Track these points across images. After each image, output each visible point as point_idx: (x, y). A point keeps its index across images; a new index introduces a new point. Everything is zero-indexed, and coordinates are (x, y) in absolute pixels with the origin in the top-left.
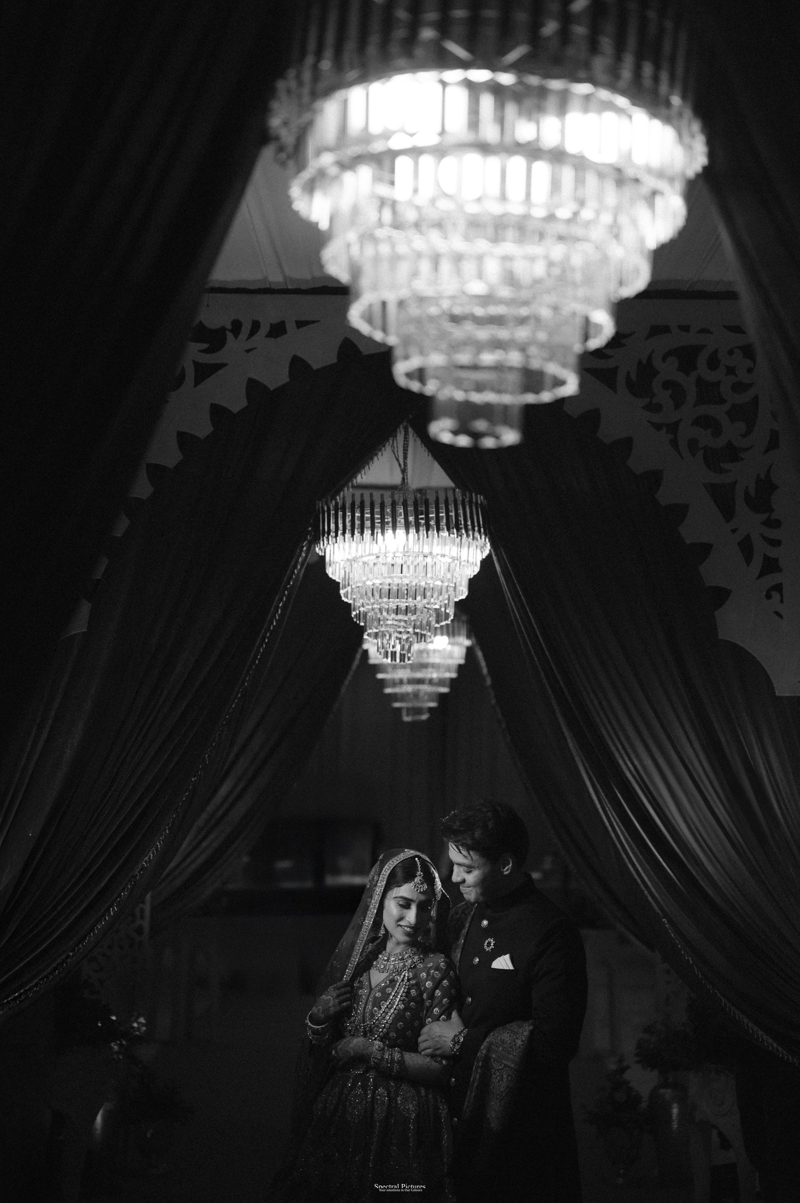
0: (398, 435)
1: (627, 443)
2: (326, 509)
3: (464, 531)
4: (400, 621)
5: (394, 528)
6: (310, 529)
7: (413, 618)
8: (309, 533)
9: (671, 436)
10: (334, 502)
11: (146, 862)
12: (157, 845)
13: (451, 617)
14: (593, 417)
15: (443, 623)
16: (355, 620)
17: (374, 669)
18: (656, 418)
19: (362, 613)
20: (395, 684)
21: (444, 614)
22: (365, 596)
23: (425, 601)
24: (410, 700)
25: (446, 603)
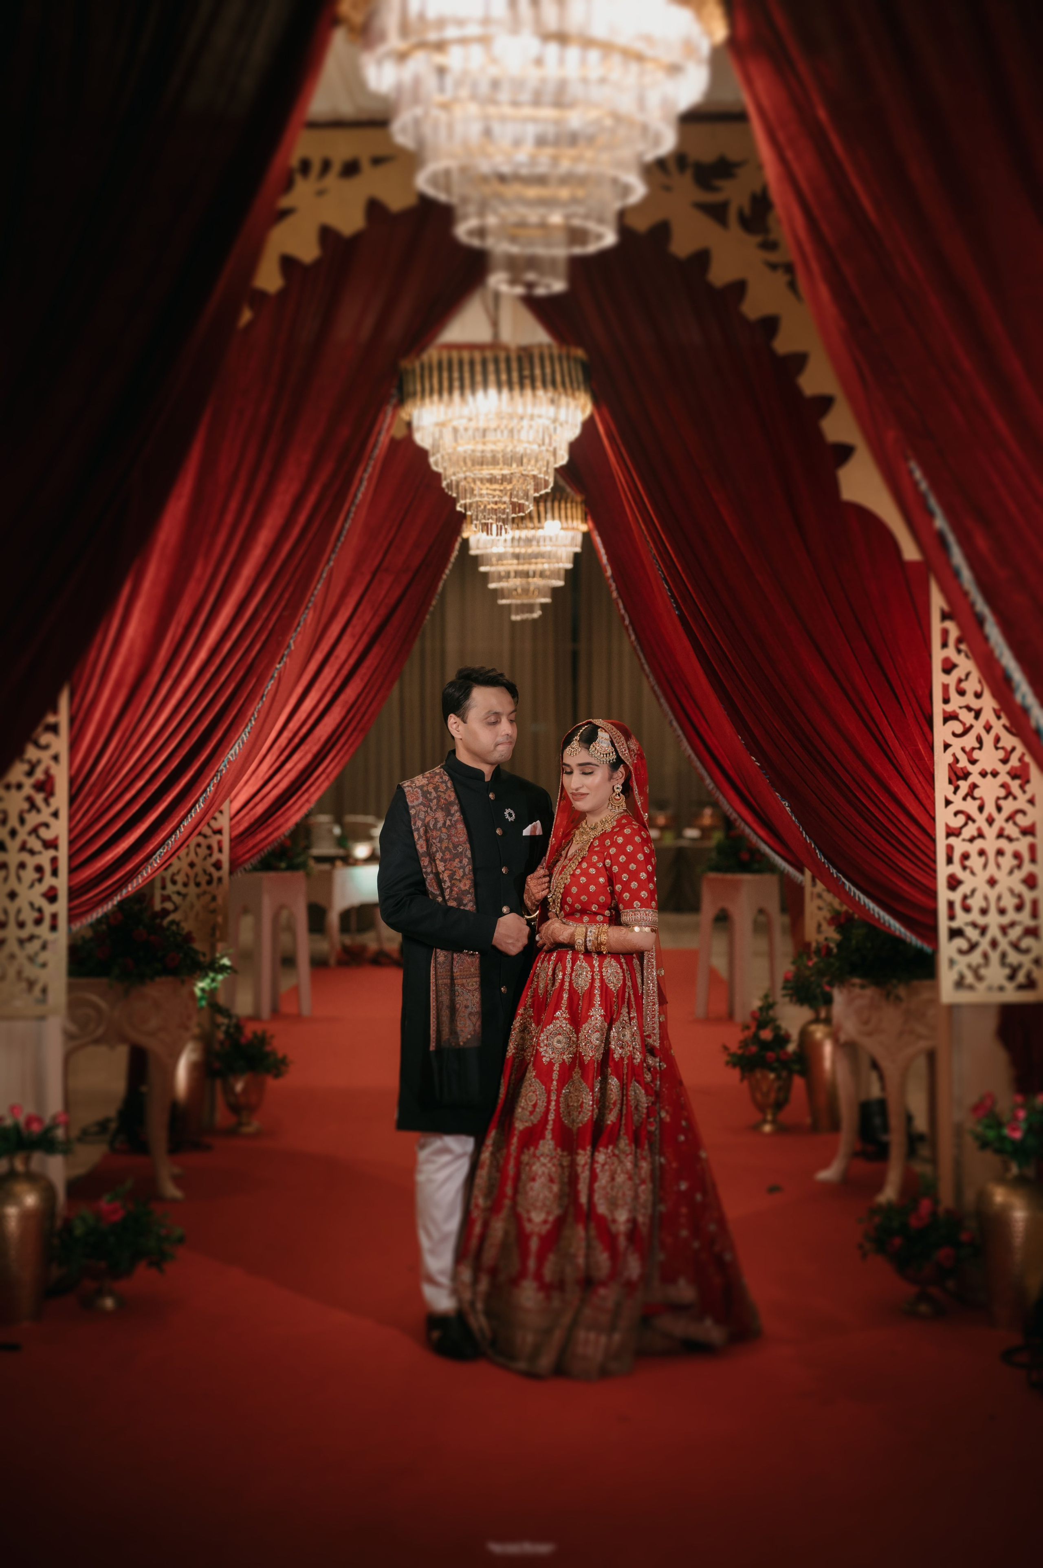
0: (487, 292)
1: (739, 288)
2: (410, 368)
3: (561, 389)
4: (495, 490)
5: (485, 386)
6: (393, 391)
7: (509, 487)
8: (393, 396)
9: (788, 277)
10: (419, 362)
11: (232, 755)
12: (243, 738)
13: (551, 485)
14: (702, 258)
15: (543, 492)
16: (446, 490)
17: (476, 560)
18: (774, 257)
19: (454, 483)
20: (500, 578)
21: (543, 482)
22: (457, 463)
23: (521, 468)
24: (519, 596)
25: (544, 469)
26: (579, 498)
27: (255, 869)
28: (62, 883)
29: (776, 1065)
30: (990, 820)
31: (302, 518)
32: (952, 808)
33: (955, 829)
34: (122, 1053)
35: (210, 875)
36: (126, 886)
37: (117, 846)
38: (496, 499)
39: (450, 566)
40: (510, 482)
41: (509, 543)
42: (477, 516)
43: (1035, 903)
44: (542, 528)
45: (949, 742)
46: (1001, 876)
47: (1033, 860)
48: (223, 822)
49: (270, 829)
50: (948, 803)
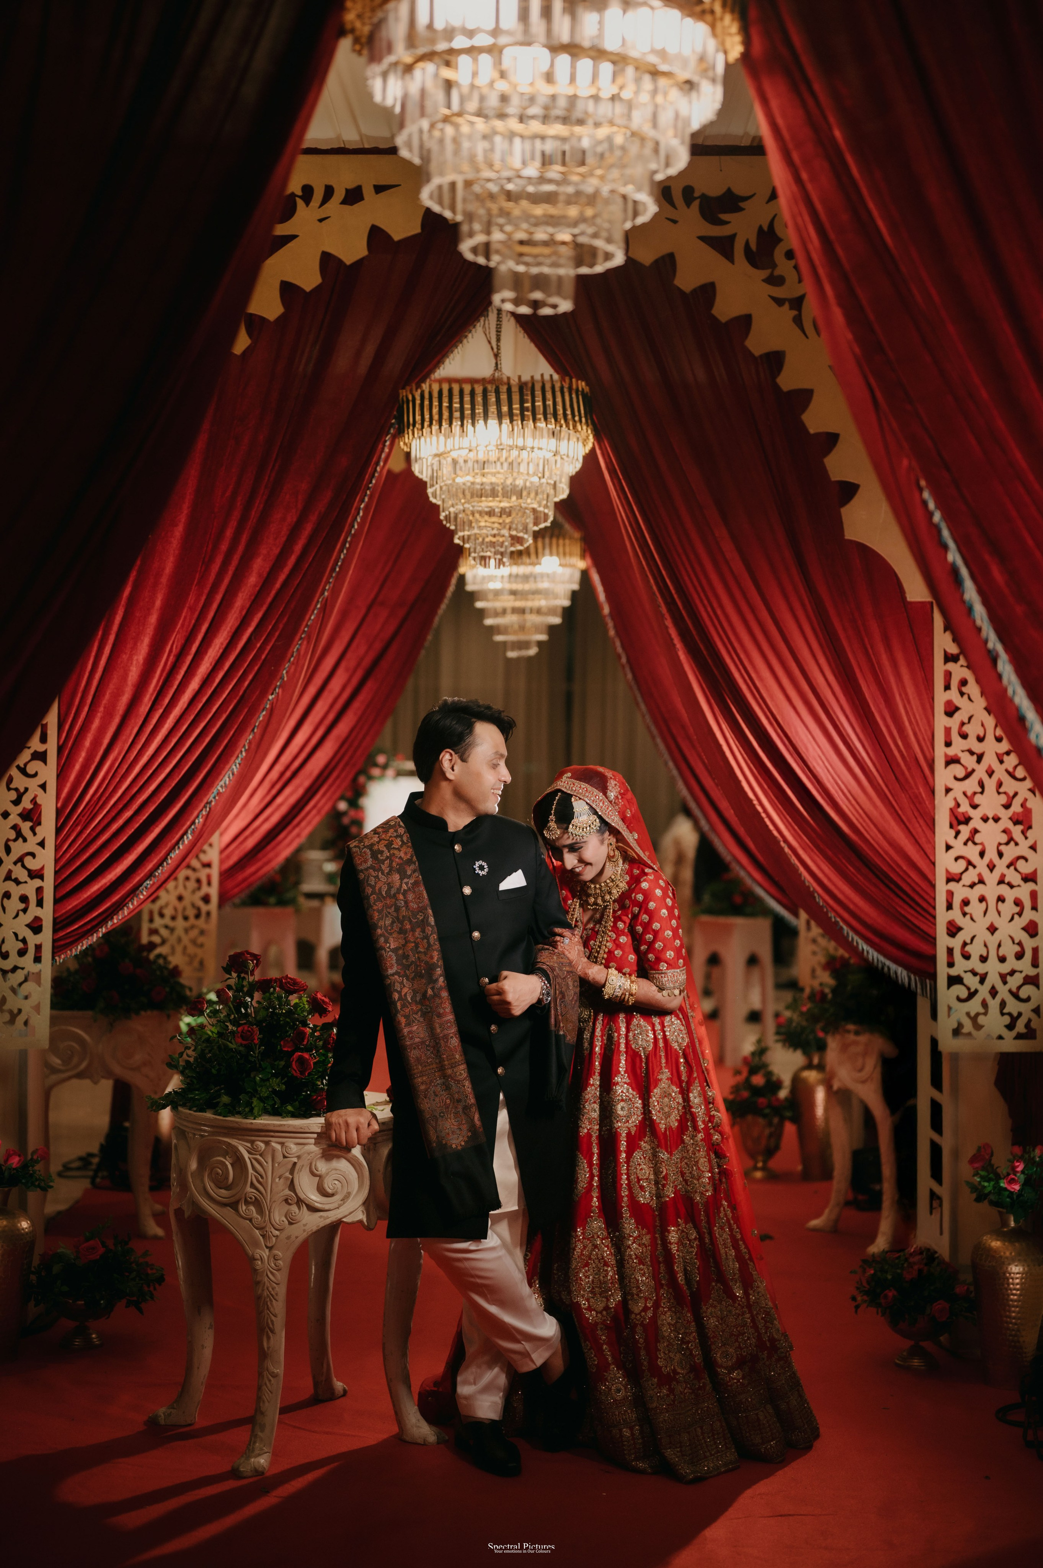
0: (490, 314)
1: (745, 322)
2: (410, 398)
3: (563, 422)
4: (494, 523)
5: (486, 418)
6: (393, 421)
7: (508, 520)
8: (392, 425)
9: (795, 313)
10: (419, 391)
11: (222, 787)
12: (233, 769)
13: (551, 519)
14: (707, 292)
15: (542, 526)
16: (444, 522)
17: (472, 596)
18: (778, 292)
19: (452, 515)
20: (496, 614)
21: (542, 515)
22: (456, 495)
23: (520, 501)
24: (515, 633)
25: (545, 502)
26: (577, 535)
27: (244, 904)
28: (47, 914)
29: (767, 1111)
30: (991, 867)
31: (298, 548)
32: (953, 853)
33: (955, 874)
34: (106, 1087)
35: (199, 909)
36: (112, 919)
37: (104, 877)
38: (495, 532)
39: (446, 601)
40: (509, 514)
41: (506, 579)
42: (475, 549)
43: (1035, 951)
44: (540, 564)
45: (950, 786)
46: (1001, 923)
47: (1034, 908)
48: (212, 855)
49: (259, 864)
50: (948, 847)
